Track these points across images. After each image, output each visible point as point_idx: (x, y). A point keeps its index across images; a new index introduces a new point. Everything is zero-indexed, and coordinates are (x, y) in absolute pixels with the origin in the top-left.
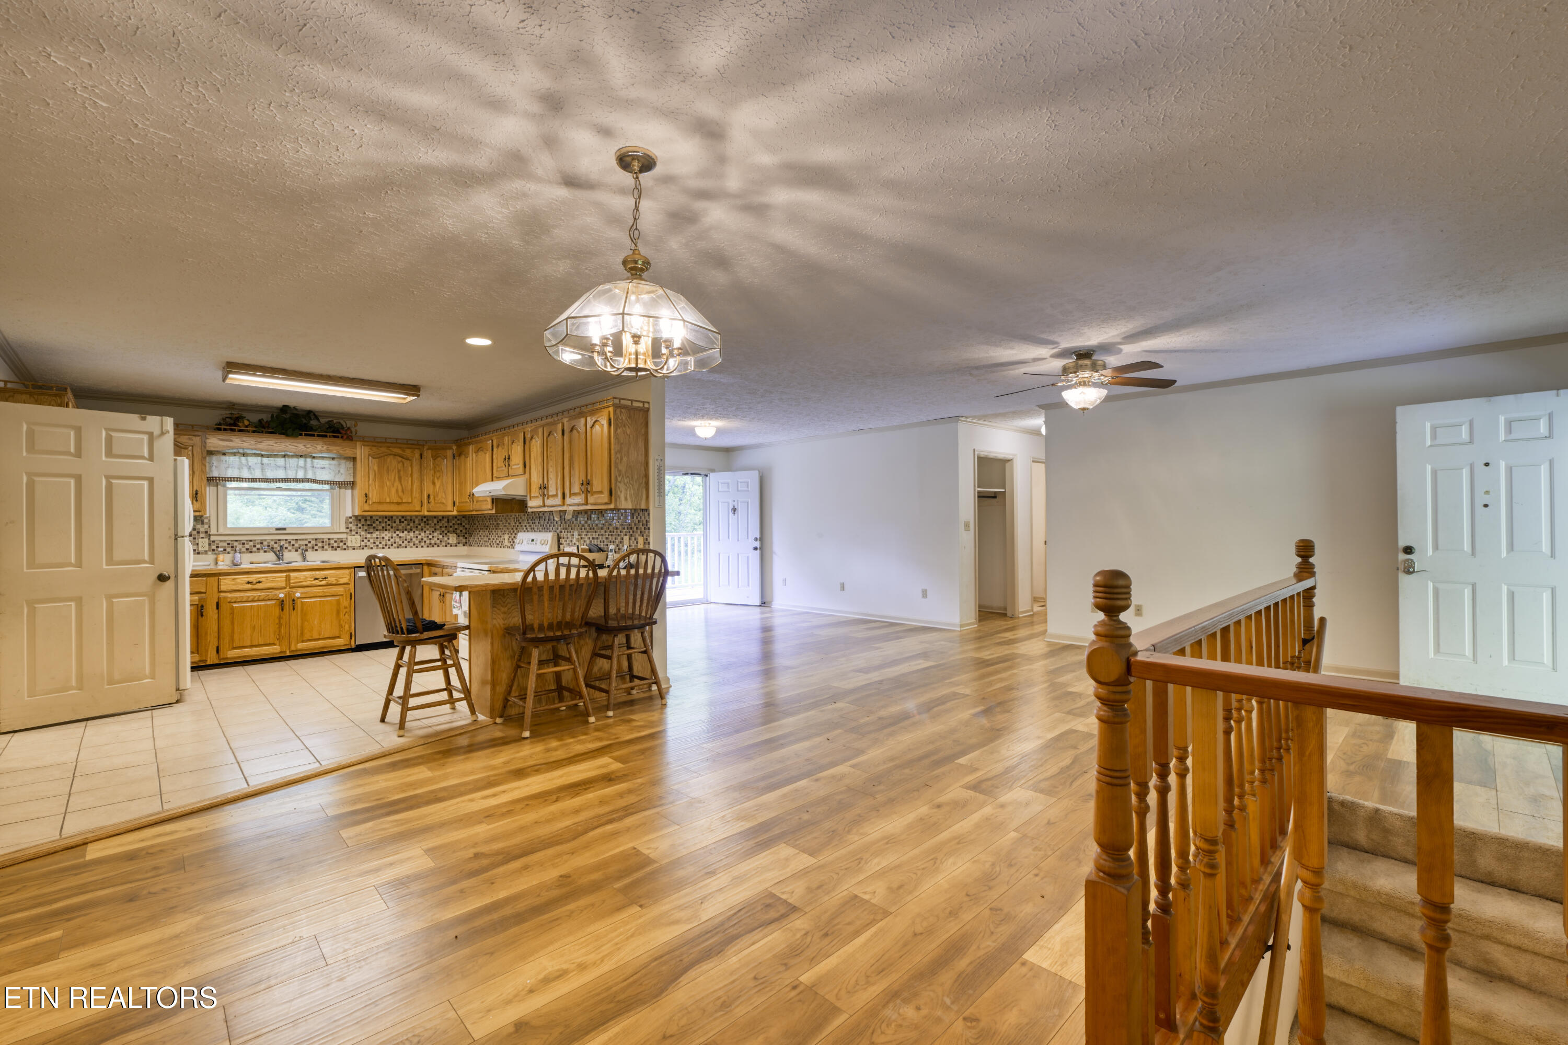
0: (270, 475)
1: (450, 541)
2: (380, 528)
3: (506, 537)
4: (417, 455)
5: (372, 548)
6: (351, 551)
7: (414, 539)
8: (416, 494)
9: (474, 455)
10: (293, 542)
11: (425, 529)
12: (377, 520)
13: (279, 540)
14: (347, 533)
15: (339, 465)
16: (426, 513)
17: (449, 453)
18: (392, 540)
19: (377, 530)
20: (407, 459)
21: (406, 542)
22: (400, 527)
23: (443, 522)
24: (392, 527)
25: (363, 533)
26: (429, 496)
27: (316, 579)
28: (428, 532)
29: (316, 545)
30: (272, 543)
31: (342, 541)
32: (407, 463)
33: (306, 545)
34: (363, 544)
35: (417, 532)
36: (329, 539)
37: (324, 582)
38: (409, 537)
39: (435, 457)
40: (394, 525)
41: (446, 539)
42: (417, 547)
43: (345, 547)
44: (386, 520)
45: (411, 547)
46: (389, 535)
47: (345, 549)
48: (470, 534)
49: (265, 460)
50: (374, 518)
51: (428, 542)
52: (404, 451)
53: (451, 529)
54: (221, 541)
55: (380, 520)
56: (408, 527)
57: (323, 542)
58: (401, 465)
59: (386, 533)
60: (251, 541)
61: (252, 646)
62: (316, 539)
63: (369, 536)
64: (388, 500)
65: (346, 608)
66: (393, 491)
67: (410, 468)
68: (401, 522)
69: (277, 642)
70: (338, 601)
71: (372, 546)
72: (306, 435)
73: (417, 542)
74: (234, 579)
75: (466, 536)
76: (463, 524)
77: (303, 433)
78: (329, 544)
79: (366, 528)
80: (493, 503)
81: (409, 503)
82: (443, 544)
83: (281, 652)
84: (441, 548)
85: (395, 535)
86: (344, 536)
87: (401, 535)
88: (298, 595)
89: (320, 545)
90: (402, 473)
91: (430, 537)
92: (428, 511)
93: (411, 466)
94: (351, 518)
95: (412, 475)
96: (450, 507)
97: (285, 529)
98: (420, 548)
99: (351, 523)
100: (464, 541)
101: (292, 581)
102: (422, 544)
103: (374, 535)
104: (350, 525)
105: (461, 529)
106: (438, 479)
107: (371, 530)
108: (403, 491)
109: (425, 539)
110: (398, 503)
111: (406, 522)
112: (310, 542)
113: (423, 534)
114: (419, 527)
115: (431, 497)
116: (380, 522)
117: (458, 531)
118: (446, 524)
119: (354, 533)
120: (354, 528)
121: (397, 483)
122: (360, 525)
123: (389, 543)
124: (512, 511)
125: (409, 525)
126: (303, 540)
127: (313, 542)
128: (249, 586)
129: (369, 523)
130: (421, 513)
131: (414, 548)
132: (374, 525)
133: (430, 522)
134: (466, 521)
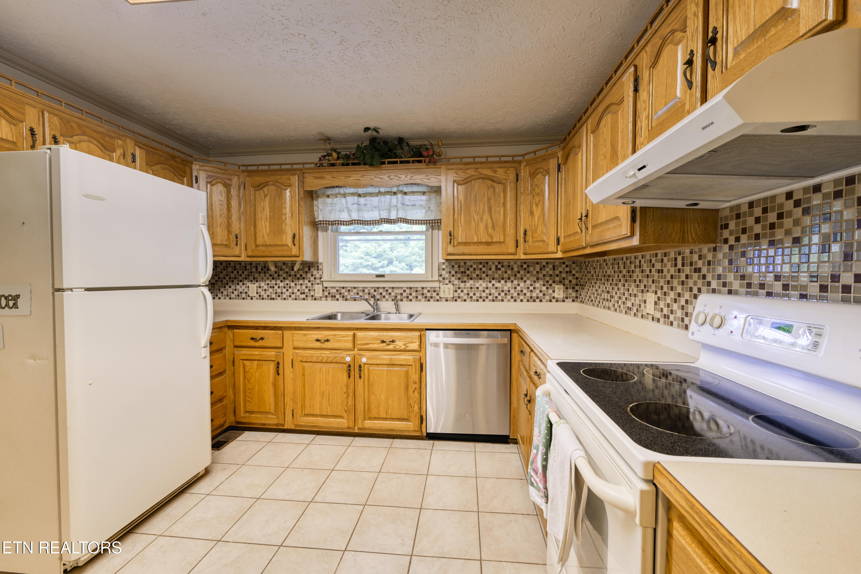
0: (367, 216)
1: (556, 295)
2: (474, 276)
3: (651, 298)
4: (512, 176)
5: (465, 300)
6: (443, 303)
7: (512, 291)
8: (510, 230)
9: (591, 137)
10: (390, 291)
11: (525, 278)
12: (471, 266)
13: (378, 288)
14: (440, 281)
15: (430, 200)
16: (523, 257)
17: (553, 164)
18: (487, 291)
19: (471, 279)
20: (500, 183)
21: (503, 294)
22: (496, 276)
23: (547, 269)
24: (487, 276)
25: (456, 282)
26: (525, 233)
27: (383, 342)
28: (528, 282)
29: (411, 294)
30: (372, 291)
31: (435, 291)
32: (499, 188)
33: (402, 294)
34: (456, 294)
35: (516, 282)
36: (423, 288)
37: (391, 347)
38: (506, 288)
39: (533, 175)
40: (490, 272)
41: (550, 291)
42: (515, 301)
43: (438, 297)
44: (481, 266)
45: (509, 301)
46: (484, 285)
47: (438, 300)
48: (583, 286)
49: (362, 200)
50: (467, 264)
51: (528, 294)
52: (495, 172)
53: (557, 279)
54: (332, 287)
55: (474, 266)
56: (506, 276)
57: (417, 291)
58: (491, 190)
59: (481, 282)
60: (355, 288)
61: (322, 416)
62: (411, 288)
63: (462, 285)
64: (476, 240)
65: (415, 383)
66: (482, 226)
67: (502, 195)
68: (497, 269)
69: (345, 415)
70: (407, 372)
71: (465, 297)
72: (389, 163)
73: (515, 295)
74: (305, 335)
75: (577, 288)
76: (574, 272)
77: (387, 161)
78: (423, 294)
79: (459, 275)
80: (633, 220)
81: (500, 243)
82: (547, 298)
83: (348, 428)
84: (544, 303)
85: (490, 285)
86: (436, 285)
87: (497, 285)
88: (364, 360)
89: (414, 294)
90: (492, 201)
91: (531, 288)
92: (525, 254)
93: (505, 191)
94: (444, 263)
95: (504, 205)
96: (552, 247)
97: (383, 276)
98: (518, 303)
99: (444, 269)
100: (574, 294)
101: (359, 342)
102: (522, 297)
103: (468, 285)
104: (444, 273)
105: (570, 278)
106: (537, 205)
107: (465, 279)
108: (493, 227)
109: (525, 291)
110: (488, 244)
111: (503, 269)
112: (405, 291)
113: (522, 284)
114: (519, 275)
115: (529, 233)
116: (474, 269)
117: (567, 282)
118: (551, 272)
119: (447, 281)
120: (447, 276)
121: (486, 216)
122: (453, 273)
123: (484, 295)
124: (683, 240)
125: (506, 272)
126: (398, 288)
127: (408, 291)
128: (318, 344)
129: (462, 269)
130: (516, 257)
131: (512, 302)
132: (468, 272)
133: (531, 269)
134: (577, 269)
